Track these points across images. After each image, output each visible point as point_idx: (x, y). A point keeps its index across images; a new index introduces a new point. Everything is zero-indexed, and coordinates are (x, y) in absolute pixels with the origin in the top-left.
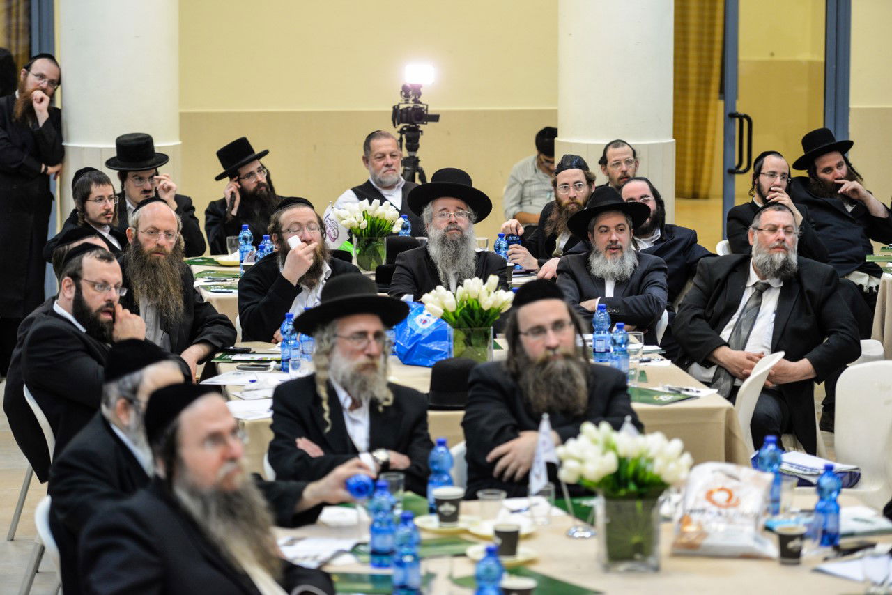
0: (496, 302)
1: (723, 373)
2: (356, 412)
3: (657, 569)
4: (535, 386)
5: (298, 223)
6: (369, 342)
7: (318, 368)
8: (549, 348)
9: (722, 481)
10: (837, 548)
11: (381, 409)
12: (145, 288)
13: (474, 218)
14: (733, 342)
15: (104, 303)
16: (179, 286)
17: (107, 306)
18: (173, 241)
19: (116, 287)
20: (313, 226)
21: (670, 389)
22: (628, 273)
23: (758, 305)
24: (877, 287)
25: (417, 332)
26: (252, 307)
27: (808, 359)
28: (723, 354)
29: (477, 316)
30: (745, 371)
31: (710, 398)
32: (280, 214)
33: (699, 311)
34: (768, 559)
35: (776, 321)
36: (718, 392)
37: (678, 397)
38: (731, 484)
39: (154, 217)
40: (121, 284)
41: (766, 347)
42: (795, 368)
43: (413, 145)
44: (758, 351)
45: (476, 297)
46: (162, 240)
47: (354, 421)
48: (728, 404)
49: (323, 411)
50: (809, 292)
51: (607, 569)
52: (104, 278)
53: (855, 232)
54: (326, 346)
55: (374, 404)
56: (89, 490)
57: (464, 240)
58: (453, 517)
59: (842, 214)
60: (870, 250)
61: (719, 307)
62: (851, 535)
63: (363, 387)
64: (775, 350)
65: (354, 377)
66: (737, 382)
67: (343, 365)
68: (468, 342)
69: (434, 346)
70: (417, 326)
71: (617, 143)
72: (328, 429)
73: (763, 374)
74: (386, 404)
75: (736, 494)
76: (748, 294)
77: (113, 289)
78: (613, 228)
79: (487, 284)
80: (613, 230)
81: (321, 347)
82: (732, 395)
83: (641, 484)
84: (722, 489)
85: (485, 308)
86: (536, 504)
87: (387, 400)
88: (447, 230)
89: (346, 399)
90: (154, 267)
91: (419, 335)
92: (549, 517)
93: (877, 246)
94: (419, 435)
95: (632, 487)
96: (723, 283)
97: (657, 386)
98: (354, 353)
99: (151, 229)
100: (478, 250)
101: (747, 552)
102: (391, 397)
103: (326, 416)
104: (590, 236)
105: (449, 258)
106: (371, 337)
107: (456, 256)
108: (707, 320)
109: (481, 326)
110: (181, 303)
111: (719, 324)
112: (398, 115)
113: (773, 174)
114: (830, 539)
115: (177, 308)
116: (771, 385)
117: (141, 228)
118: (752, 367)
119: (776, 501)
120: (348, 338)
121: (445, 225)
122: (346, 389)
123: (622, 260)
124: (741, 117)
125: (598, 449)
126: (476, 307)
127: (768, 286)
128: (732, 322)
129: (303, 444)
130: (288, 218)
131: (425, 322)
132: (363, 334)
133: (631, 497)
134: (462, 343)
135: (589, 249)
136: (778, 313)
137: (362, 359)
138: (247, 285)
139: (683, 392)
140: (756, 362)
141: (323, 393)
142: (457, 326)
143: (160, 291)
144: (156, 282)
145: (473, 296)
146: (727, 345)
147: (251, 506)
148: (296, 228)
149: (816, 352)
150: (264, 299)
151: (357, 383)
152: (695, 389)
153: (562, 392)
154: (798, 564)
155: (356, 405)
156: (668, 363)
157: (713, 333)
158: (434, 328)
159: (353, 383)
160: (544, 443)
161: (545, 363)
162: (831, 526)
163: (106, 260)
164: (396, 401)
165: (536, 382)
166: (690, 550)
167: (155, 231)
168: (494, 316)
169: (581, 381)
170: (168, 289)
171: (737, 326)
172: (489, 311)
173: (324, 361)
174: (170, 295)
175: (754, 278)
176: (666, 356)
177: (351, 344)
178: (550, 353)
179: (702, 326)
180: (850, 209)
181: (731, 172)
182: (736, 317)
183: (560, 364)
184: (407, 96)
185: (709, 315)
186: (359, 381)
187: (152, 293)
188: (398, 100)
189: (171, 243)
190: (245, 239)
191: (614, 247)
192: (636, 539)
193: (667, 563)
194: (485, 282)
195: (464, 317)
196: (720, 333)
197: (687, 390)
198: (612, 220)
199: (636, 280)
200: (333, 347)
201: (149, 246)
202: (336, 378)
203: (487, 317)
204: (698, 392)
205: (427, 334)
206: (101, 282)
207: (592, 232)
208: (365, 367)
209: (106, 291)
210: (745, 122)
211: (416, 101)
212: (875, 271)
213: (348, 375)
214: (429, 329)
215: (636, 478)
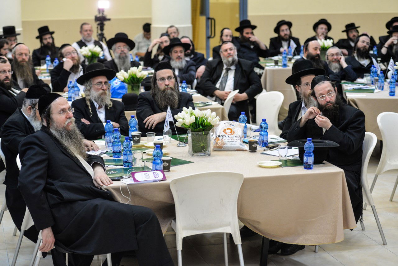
0: (142, 75)
1: (218, 99)
2: (100, 109)
3: (209, 155)
4: (161, 99)
5: (69, 52)
6: (103, 85)
7: (86, 95)
8: (166, 85)
9: (228, 126)
10: (267, 147)
11: (109, 108)
12: (20, 73)
13: (129, 49)
14: (220, 88)
15: (5, 78)
16: (31, 72)
17: (6, 78)
18: (28, 57)
19: (9, 71)
20: (74, 52)
21: (202, 103)
22: (183, 67)
23: (227, 75)
24: (262, 73)
25: (114, 87)
26: (55, 81)
27: (246, 93)
28: (218, 92)
29: (135, 80)
30: (225, 98)
31: (216, 105)
32: (62, 50)
33: (208, 78)
34: (246, 151)
35: (235, 81)
36: (218, 103)
37: (205, 105)
38: (231, 127)
39: (20, 50)
40: (11, 70)
41: (231, 89)
42: (241, 96)
43: (102, 29)
44: (229, 90)
45: (135, 73)
46: (24, 57)
47: (100, 112)
48: (221, 106)
49: (89, 110)
50: (245, 70)
51: (192, 155)
52: (4, 69)
53: (254, 55)
54: (88, 88)
55: (106, 106)
56: (16, 134)
57: (126, 57)
58: (138, 142)
59: (250, 49)
60: (259, 60)
61: (215, 77)
62: (271, 143)
63: (102, 100)
64: (235, 89)
65: (99, 98)
66: (223, 102)
67: (95, 94)
68: (132, 89)
69: (120, 91)
70: (114, 85)
71: (171, 27)
72: (91, 116)
73: (232, 97)
74: (110, 106)
75: (233, 130)
76: (224, 72)
77: (8, 72)
78: (178, 52)
79: (138, 69)
80: (179, 52)
81: (87, 88)
82: (222, 104)
83: (203, 126)
84: (228, 129)
85: (138, 77)
86: (166, 137)
87: (110, 105)
88: (121, 54)
89: (97, 105)
90: (22, 66)
91: (115, 88)
92: (170, 141)
93: (261, 59)
94: (123, 116)
95: (201, 127)
96: (215, 69)
97: (197, 102)
98: (98, 90)
99: (20, 54)
100: (132, 60)
101: (238, 148)
102: (112, 104)
103: (90, 111)
104: (170, 54)
105: (121, 63)
106: (103, 83)
107: (124, 62)
108: (211, 81)
109: (137, 83)
110: (32, 78)
111: (215, 82)
112: (97, 19)
113: (227, 36)
114: (265, 144)
115: (31, 80)
116: (234, 102)
117: (16, 53)
118: (227, 96)
119: (245, 133)
120: (96, 84)
121: (120, 52)
122: (96, 102)
123: (182, 62)
124: (211, 19)
125: (189, 115)
126: (135, 77)
127: (230, 69)
128: (219, 81)
129: (83, 120)
130: (65, 51)
131: (117, 83)
132: (101, 83)
133: (200, 131)
134: (130, 90)
135: (170, 59)
136: (235, 77)
137: (101, 91)
138: (53, 73)
139: (206, 103)
140: (228, 94)
141: (89, 104)
142: (129, 84)
143: (25, 74)
144: (23, 71)
145: (134, 73)
146: (218, 89)
147: (76, 134)
148: (68, 53)
149: (248, 90)
150: (58, 78)
151: (100, 100)
152: (210, 102)
153: (170, 101)
154: (256, 152)
155: (100, 107)
156: (199, 95)
157: (213, 85)
158: (120, 85)
159: (98, 100)
160: (169, 115)
161: (164, 91)
162: (265, 140)
163: (4, 63)
164: (113, 105)
165: (161, 97)
166: (220, 148)
167: (21, 54)
168: (141, 80)
169: (177, 98)
170: (28, 74)
171: (221, 83)
172: (139, 78)
173: (88, 93)
174: (29, 76)
175: (225, 67)
176: (198, 93)
177: (96, 86)
178: (166, 87)
179: (210, 84)
180: (252, 47)
181: (208, 38)
182: (220, 80)
183: (169, 91)
184: (99, 12)
185: (211, 79)
186: (100, 99)
187: (22, 75)
188: (96, 13)
189: (27, 58)
190: (48, 60)
191: (179, 58)
192: (202, 145)
193: (212, 153)
194: (138, 68)
195: (131, 81)
196: (215, 85)
197: (208, 103)
198: (179, 49)
199: (185, 69)
200: (91, 88)
201: (20, 60)
202: (93, 98)
203: (139, 80)
204: (211, 103)
205: (117, 87)
206: (3, 71)
207: (171, 53)
208: (102, 94)
209: (5, 73)
210: (213, 21)
211: (103, 14)
212: (262, 68)
213: (97, 97)
214: (118, 86)
215: (202, 124)
